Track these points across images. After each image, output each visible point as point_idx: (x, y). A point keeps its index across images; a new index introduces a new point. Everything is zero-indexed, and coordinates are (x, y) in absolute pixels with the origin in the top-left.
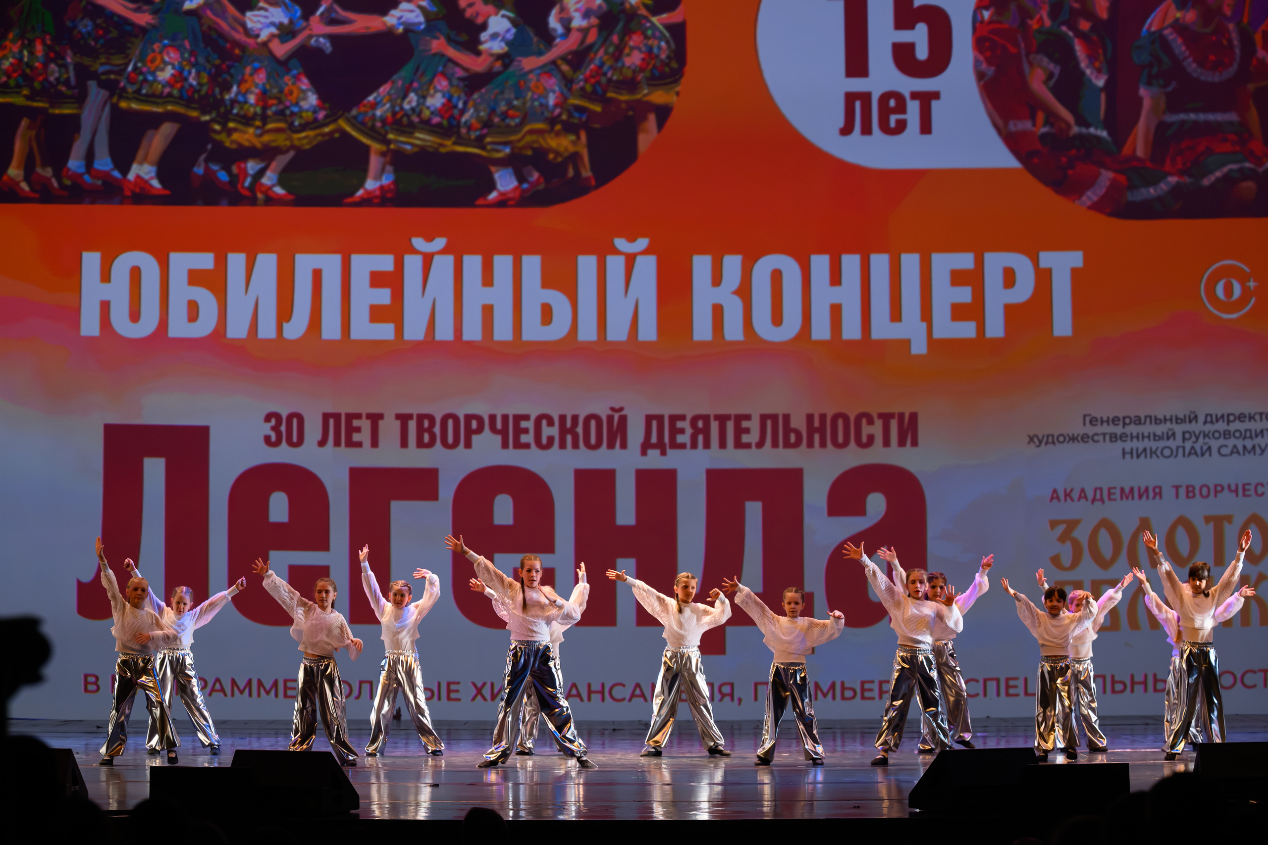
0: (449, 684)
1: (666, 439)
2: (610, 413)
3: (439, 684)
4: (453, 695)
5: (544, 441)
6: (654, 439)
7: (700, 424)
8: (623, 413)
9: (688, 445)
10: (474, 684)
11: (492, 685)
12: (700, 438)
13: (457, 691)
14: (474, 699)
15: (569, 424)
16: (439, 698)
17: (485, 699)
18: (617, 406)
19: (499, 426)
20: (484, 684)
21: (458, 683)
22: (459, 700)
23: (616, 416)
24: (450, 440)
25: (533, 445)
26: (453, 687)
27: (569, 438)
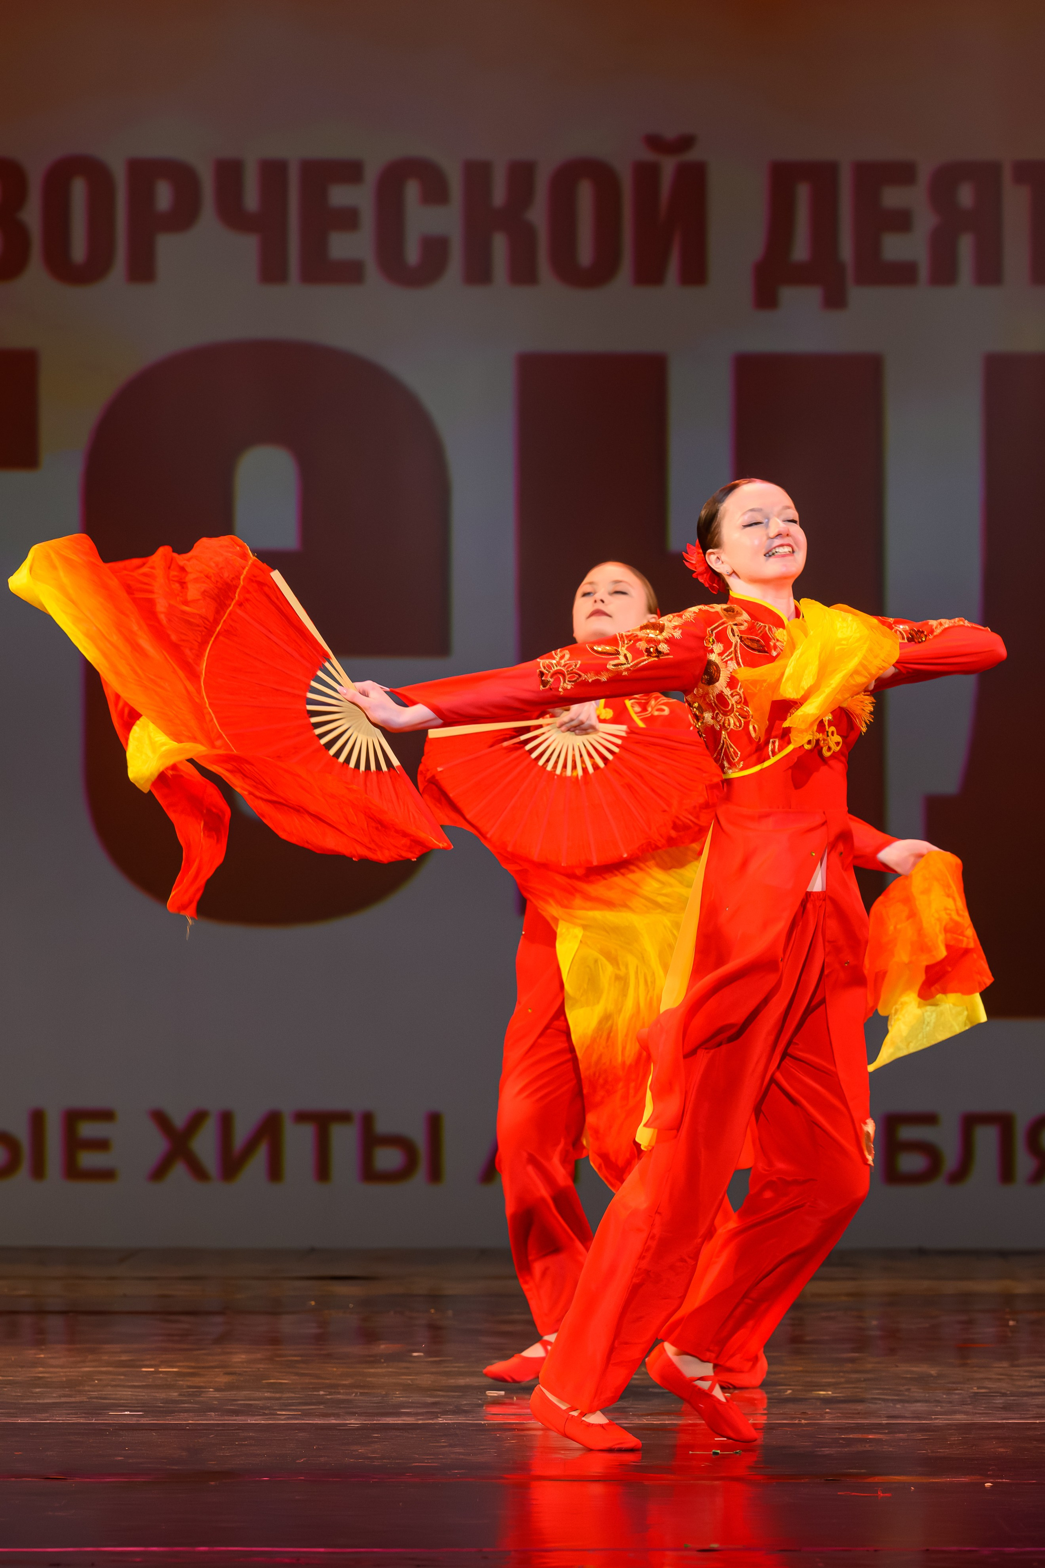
0: (72, 1118)
1: (846, 251)
2: (647, 155)
3: (37, 1119)
4: (88, 1159)
5: (413, 255)
6: (801, 251)
7: (966, 196)
8: (693, 155)
9: (924, 272)
10: (160, 1118)
11: (226, 1120)
12: (966, 246)
13: (102, 1145)
14: (159, 1173)
15: (499, 196)
16: (38, 1171)
17: (198, 1172)
18: (670, 133)
19: (251, 200)
20: (198, 1119)
21: (106, 1115)
22: (107, 1175)
23: (668, 166)
24: (79, 251)
25: (372, 271)
26: (88, 1130)
27: (500, 245)
